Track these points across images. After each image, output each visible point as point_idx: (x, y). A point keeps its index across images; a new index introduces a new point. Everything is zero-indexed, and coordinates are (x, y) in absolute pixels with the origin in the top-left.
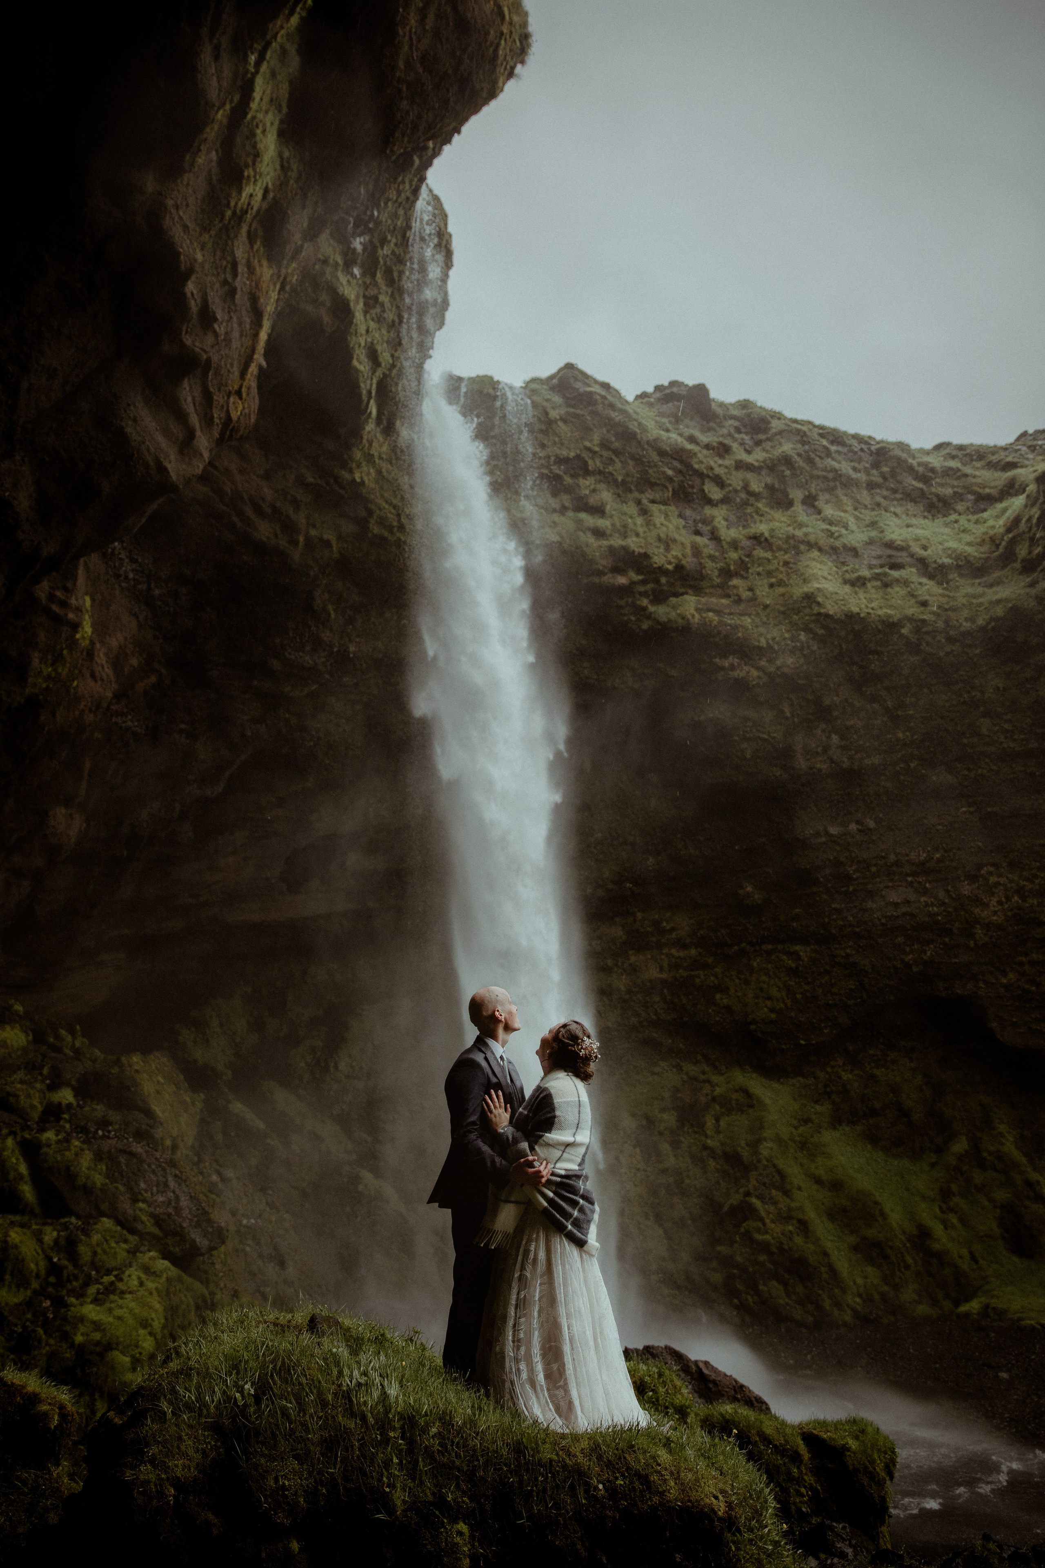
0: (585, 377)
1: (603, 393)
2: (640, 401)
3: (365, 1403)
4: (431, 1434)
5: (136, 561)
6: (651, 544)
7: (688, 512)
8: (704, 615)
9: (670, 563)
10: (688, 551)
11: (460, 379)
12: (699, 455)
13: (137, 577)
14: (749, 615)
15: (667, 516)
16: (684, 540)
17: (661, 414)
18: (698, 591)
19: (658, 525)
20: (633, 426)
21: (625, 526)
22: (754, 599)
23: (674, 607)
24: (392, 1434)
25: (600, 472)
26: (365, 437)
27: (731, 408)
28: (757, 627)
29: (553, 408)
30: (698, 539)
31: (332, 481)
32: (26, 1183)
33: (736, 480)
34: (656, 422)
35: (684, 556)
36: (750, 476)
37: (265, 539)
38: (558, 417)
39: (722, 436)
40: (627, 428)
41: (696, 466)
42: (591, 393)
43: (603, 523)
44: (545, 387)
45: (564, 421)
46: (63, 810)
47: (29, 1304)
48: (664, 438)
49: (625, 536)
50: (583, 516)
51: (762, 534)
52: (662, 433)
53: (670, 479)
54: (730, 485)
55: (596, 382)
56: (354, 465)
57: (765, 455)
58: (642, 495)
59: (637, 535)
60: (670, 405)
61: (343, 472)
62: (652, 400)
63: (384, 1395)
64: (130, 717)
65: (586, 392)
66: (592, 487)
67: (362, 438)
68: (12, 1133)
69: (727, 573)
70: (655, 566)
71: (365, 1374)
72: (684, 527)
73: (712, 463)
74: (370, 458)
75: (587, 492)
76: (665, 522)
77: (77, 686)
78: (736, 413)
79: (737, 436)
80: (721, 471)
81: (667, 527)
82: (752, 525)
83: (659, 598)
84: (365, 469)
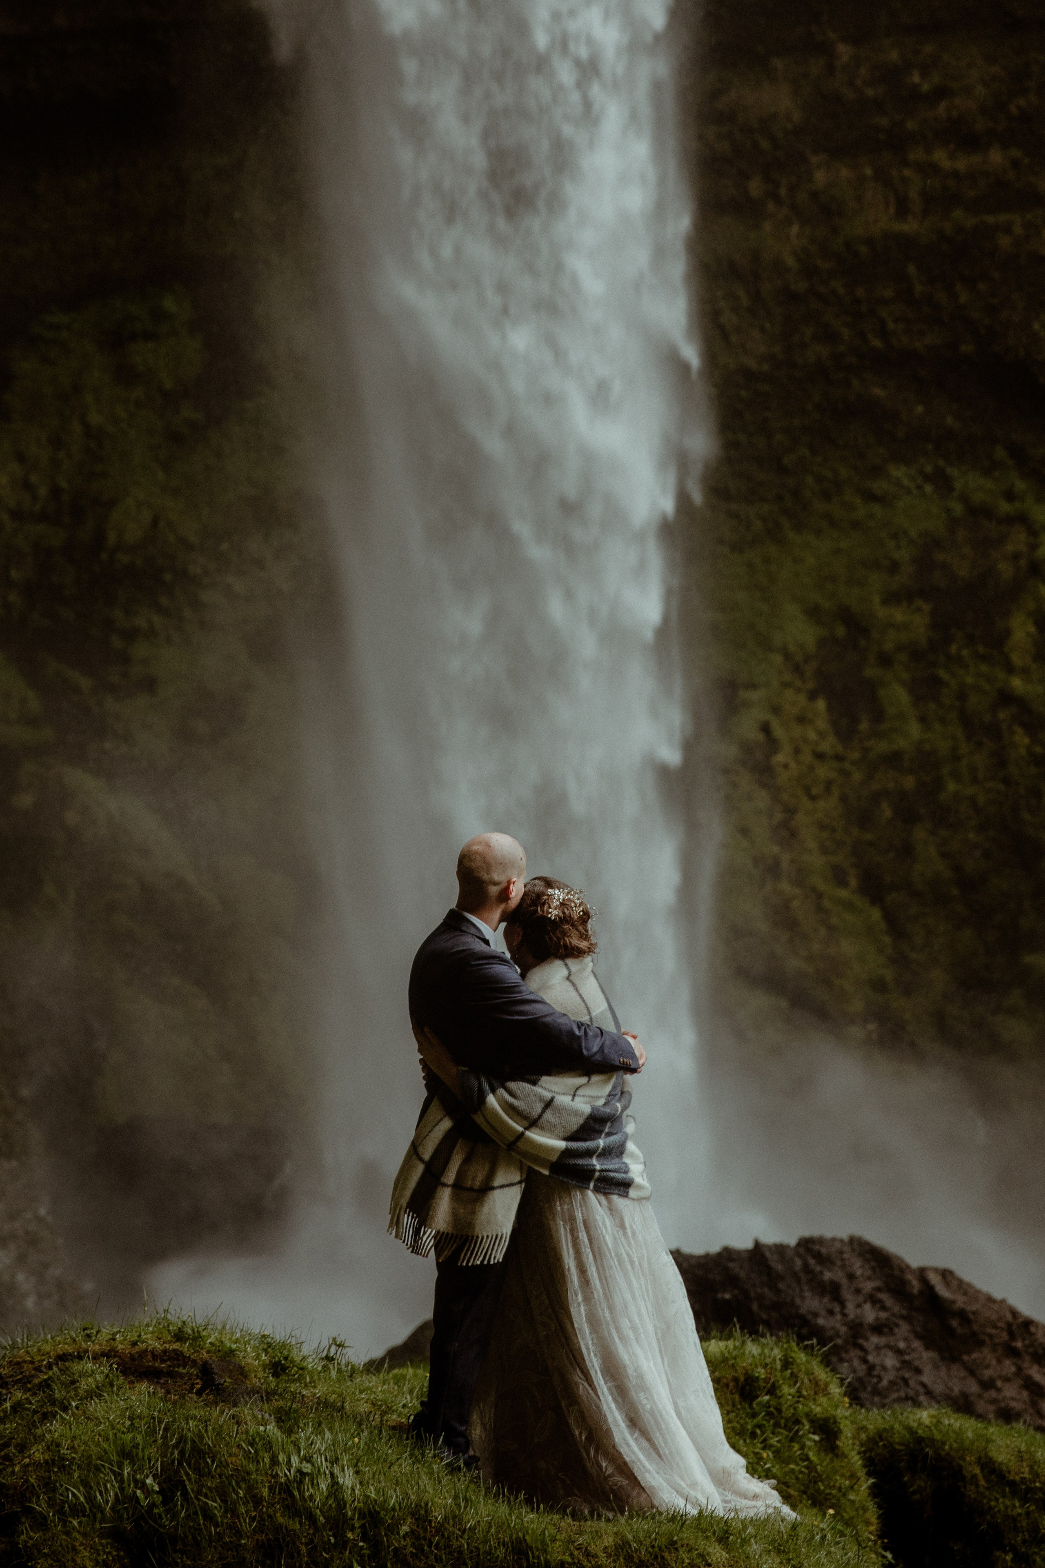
3: (311, 1496)
4: (402, 1533)
24: (350, 1535)
63: (335, 1486)
71: (308, 1459)
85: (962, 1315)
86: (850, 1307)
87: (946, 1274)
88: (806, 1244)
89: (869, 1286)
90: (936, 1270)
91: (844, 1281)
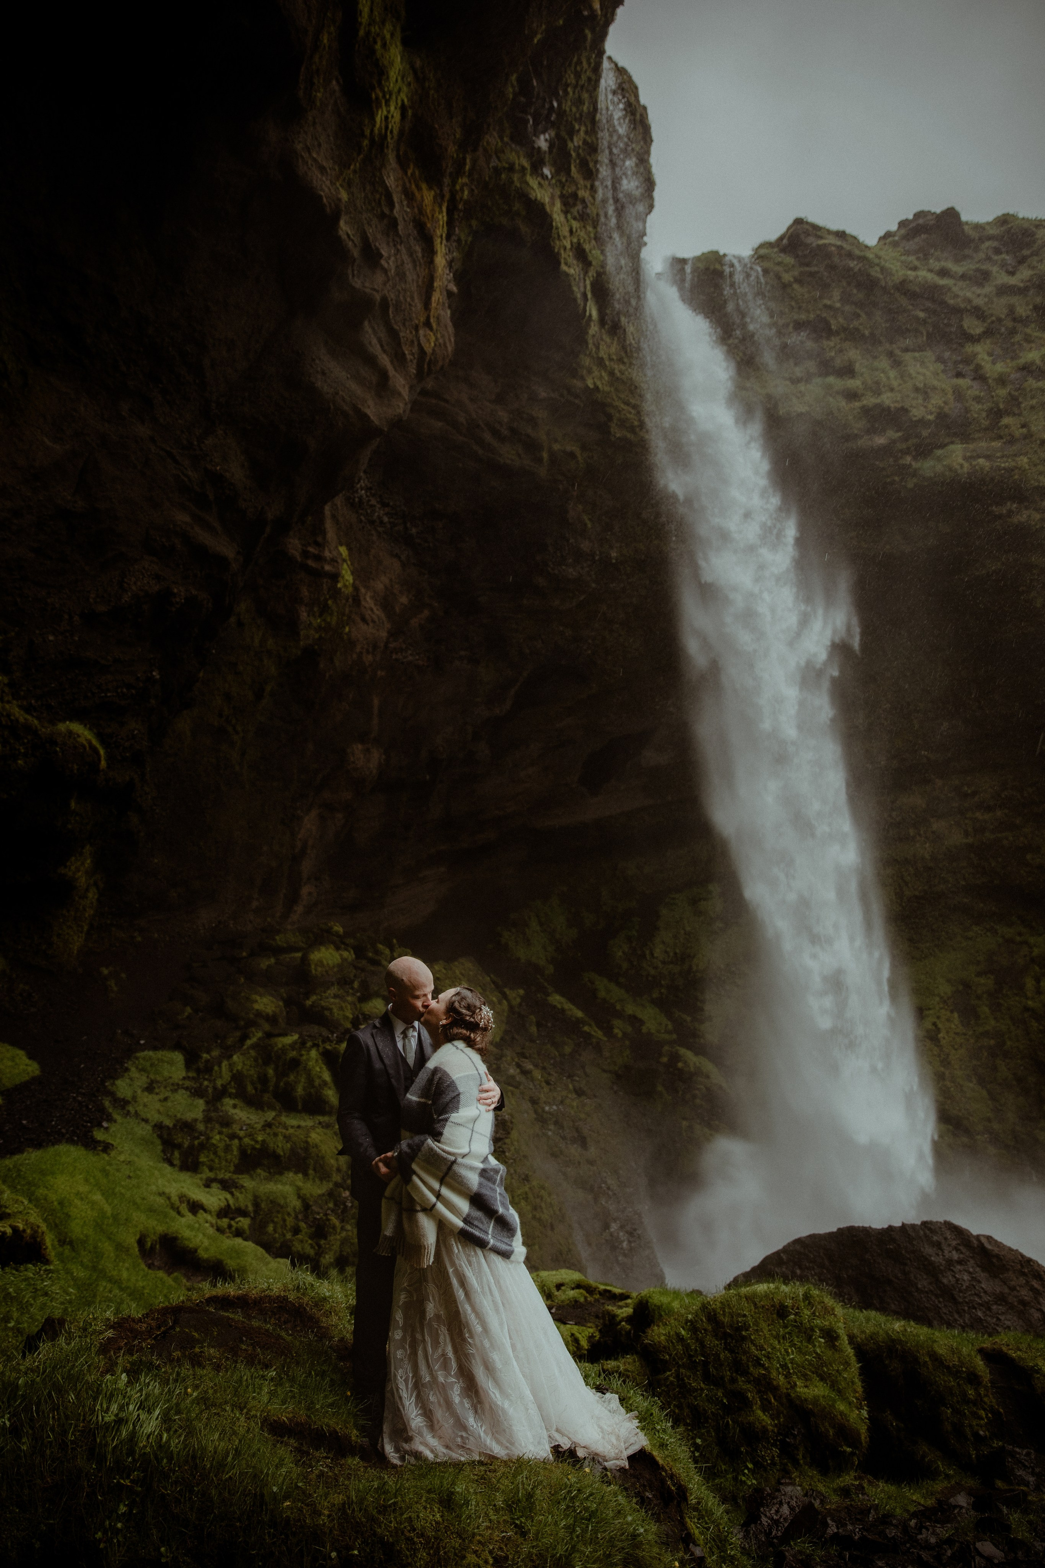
0: (816, 230)
1: (839, 243)
2: (882, 242)
5: (387, 505)
6: (908, 396)
7: (947, 354)
8: (974, 463)
9: (931, 413)
10: (950, 397)
11: (683, 261)
12: (955, 289)
13: (392, 520)
14: (1026, 454)
15: (923, 363)
16: (944, 386)
17: (907, 253)
18: (965, 437)
19: (914, 375)
20: (875, 272)
21: (877, 383)
22: (1029, 436)
23: (939, 459)
25: (845, 329)
26: (590, 341)
27: (987, 227)
28: (1035, 465)
29: (787, 271)
30: (960, 381)
31: (565, 392)
32: (330, 1088)
33: (999, 308)
34: (902, 262)
35: (945, 403)
36: (1015, 300)
37: (509, 462)
38: (792, 280)
39: (979, 261)
40: (869, 275)
41: (951, 302)
42: (825, 245)
43: (854, 384)
44: (776, 250)
45: (798, 281)
46: (360, 746)
47: (331, 1194)
48: (911, 278)
49: (878, 393)
50: (831, 379)
51: (1033, 363)
52: (909, 272)
53: (925, 321)
54: (992, 315)
55: (829, 232)
56: (585, 372)
57: (1030, 272)
58: (894, 346)
59: (892, 390)
60: (917, 240)
61: (575, 381)
62: (896, 238)
64: (410, 652)
65: (818, 246)
66: (839, 346)
67: (587, 343)
68: (316, 1045)
69: (997, 414)
70: (914, 419)
72: (944, 371)
73: (969, 294)
74: (600, 362)
75: (833, 354)
76: (921, 370)
77: (350, 631)
78: (992, 231)
79: (996, 258)
80: (979, 302)
81: (924, 375)
82: (1021, 354)
83: (923, 451)
84: (596, 373)
85: (997, 1256)
86: (946, 1252)
87: (989, 1238)
88: (924, 1223)
89: (954, 1243)
90: (984, 1236)
91: (943, 1241)
